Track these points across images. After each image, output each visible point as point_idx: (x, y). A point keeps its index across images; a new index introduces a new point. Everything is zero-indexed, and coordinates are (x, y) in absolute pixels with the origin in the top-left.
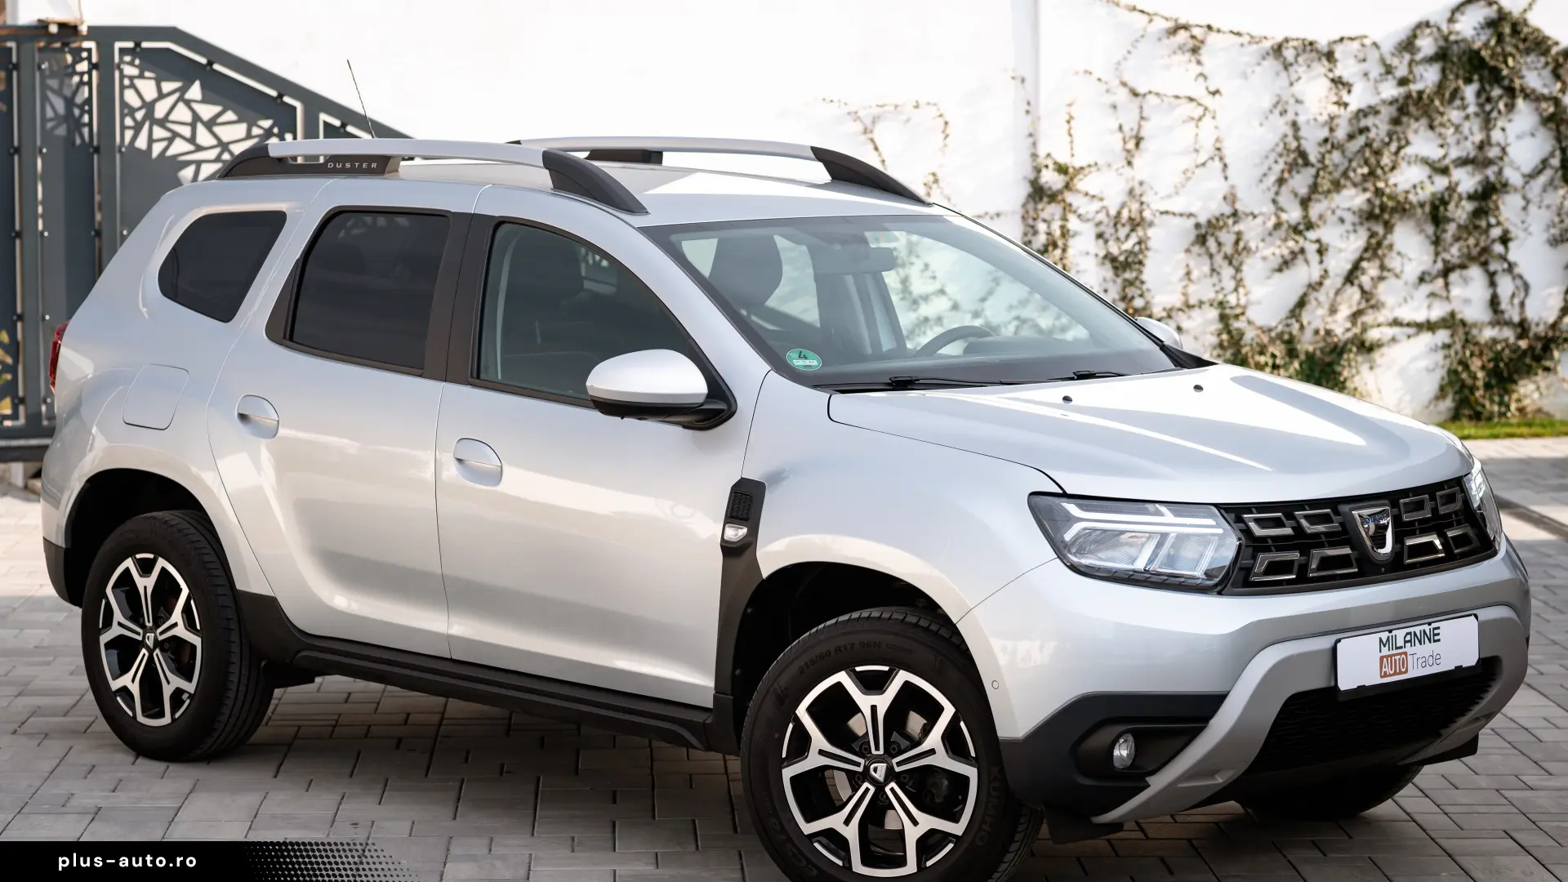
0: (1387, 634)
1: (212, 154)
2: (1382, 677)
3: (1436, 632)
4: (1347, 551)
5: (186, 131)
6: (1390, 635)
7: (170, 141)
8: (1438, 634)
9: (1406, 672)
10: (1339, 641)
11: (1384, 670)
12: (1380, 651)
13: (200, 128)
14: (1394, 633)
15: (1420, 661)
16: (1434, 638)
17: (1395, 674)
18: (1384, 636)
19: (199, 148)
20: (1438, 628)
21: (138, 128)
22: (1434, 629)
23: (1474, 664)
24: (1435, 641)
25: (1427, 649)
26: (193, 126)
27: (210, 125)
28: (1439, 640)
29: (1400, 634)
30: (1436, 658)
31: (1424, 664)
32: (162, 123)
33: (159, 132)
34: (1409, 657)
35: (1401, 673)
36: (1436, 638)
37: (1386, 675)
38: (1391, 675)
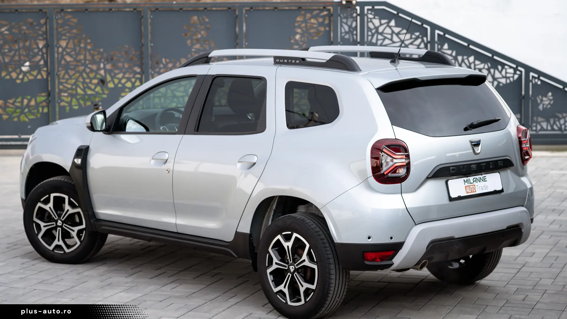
1: (399, 44)
5: (389, 37)
7: (384, 40)
13: (395, 36)
19: (394, 42)
21: (373, 35)
26: (392, 35)
27: (398, 34)
32: (381, 34)
33: (380, 37)
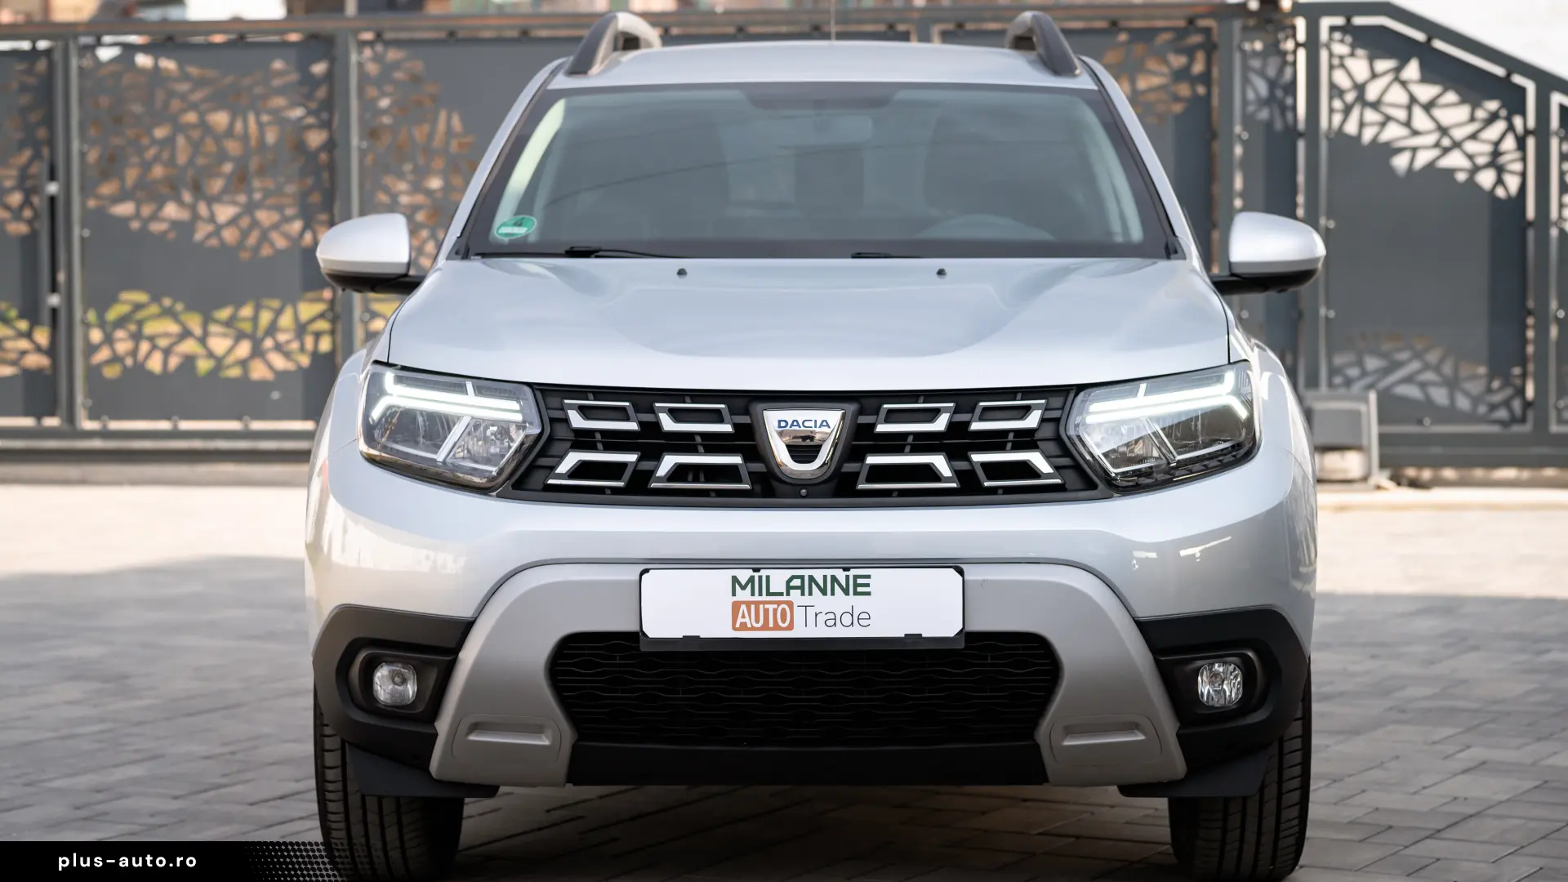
0: (750, 573)
1: (1431, 140)
2: (734, 628)
3: (860, 581)
4: (736, 460)
5: (1401, 114)
6: (756, 575)
7: (1383, 125)
8: (868, 585)
9: (790, 627)
10: (646, 571)
11: (740, 620)
12: (734, 594)
13: (1418, 112)
14: (764, 573)
15: (821, 618)
16: (857, 588)
17: (765, 627)
18: (744, 575)
19: (1415, 133)
20: (868, 577)
21: (1347, 110)
22: (856, 577)
23: (952, 635)
24: (856, 593)
25: (839, 602)
26: (1409, 108)
27: (1428, 107)
28: (868, 594)
29: (778, 579)
30: (859, 619)
31: (831, 623)
32: (1376, 105)
33: (1371, 116)
34: (796, 608)
35: (777, 627)
36: (860, 589)
37: (744, 627)
38: (753, 629)
